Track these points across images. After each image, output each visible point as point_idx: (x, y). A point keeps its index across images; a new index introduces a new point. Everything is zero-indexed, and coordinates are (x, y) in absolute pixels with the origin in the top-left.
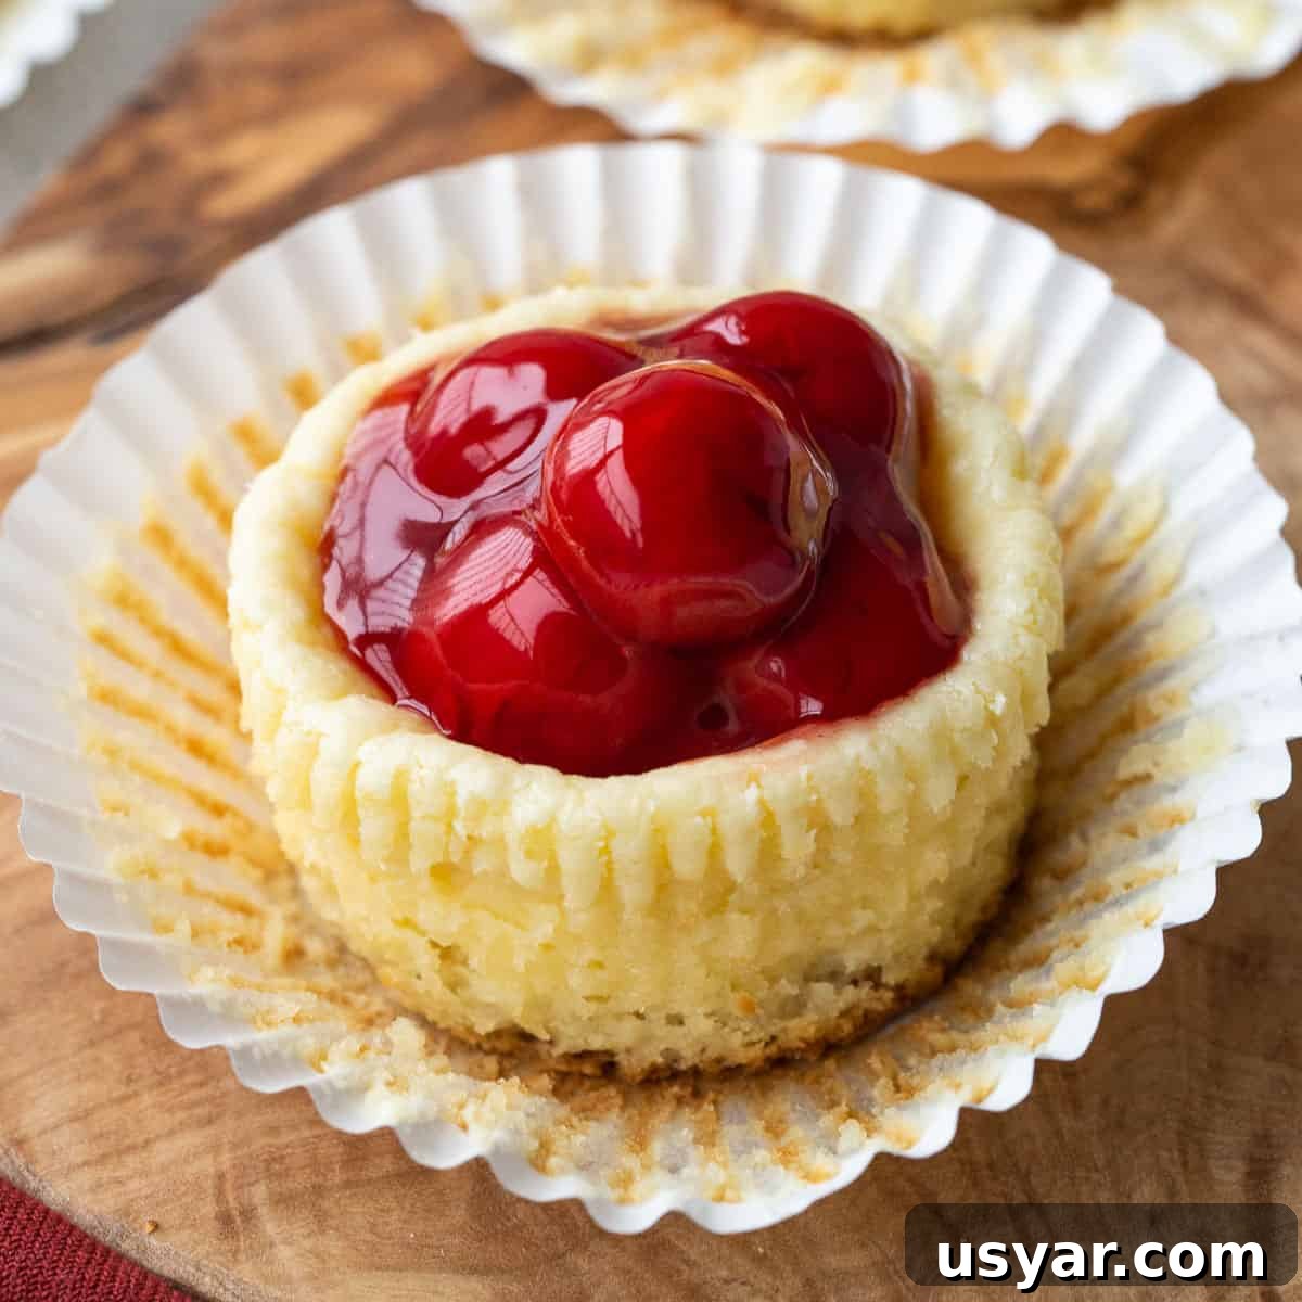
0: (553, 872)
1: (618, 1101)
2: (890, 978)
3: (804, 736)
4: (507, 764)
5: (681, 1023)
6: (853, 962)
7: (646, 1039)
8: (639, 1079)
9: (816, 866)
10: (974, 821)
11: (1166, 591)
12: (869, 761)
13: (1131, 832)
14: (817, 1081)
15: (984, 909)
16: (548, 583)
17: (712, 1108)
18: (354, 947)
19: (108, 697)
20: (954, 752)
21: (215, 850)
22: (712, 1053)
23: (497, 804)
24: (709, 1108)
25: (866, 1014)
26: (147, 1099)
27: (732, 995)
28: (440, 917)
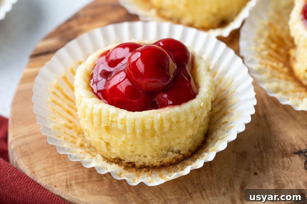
0: (125, 127)
1: (135, 171)
2: (182, 153)
3: (169, 107)
4: (118, 109)
5: (146, 157)
6: (176, 149)
7: (140, 160)
8: (139, 167)
9: (170, 130)
10: (197, 125)
11: (232, 93)
12: (179, 111)
13: (224, 130)
14: (169, 169)
15: (199, 144)
16: (128, 81)
17: (151, 172)
18: (92, 145)
19: (54, 102)
20: (194, 112)
21: (70, 128)
22: (151, 163)
23: (116, 115)
24: (150, 172)
25: (178, 159)
26: (56, 167)
27: (155, 152)
28: (106, 137)
